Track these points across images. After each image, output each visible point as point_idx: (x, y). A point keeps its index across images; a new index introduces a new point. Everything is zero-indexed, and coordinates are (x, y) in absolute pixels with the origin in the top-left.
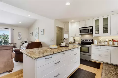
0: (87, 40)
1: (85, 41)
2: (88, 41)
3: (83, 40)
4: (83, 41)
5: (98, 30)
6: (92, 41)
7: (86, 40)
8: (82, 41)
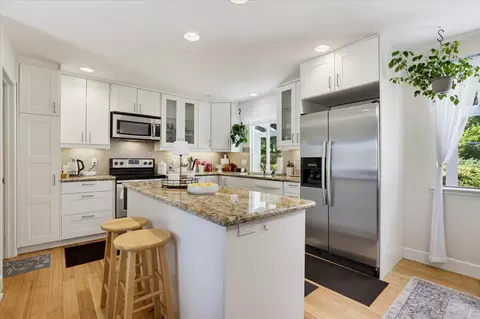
0: (137, 163)
1: (127, 165)
2: (141, 165)
3: (119, 161)
4: (119, 166)
5: (172, 130)
6: (152, 166)
7: (131, 162)
8: (114, 166)
